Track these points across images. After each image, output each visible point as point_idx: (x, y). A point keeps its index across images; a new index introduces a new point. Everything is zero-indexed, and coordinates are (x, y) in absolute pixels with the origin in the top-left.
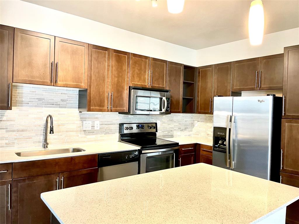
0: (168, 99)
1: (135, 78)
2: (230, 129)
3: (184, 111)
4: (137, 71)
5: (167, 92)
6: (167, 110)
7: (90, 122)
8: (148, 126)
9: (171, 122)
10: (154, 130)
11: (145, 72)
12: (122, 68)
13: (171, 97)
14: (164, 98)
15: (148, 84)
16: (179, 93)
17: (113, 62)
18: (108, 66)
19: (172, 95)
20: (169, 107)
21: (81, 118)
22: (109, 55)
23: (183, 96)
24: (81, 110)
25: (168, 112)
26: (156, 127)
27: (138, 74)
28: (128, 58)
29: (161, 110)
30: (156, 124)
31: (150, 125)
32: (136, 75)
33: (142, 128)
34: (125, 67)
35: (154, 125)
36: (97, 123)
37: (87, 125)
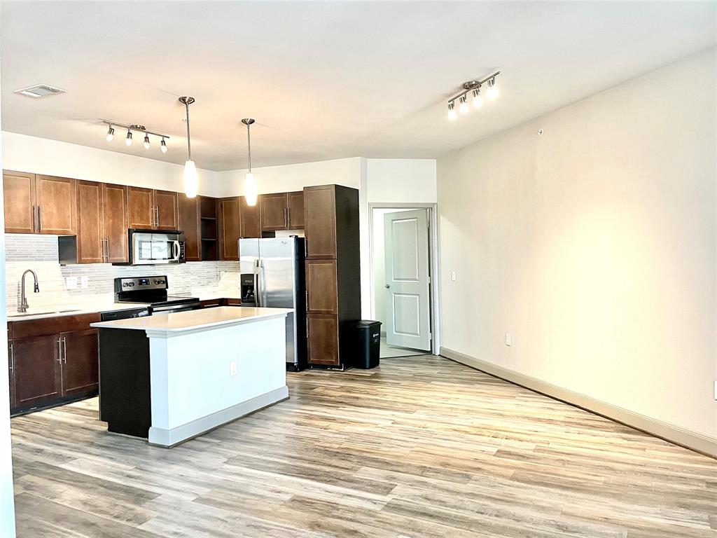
0: (181, 243)
1: (136, 217)
2: (257, 275)
3: (205, 259)
4: (137, 208)
5: (179, 234)
6: (180, 258)
7: (76, 278)
8: (155, 282)
9: (186, 274)
10: (164, 286)
11: (148, 209)
12: (117, 207)
13: (185, 240)
14: (176, 242)
15: (152, 224)
16: (196, 234)
17: (106, 199)
18: (101, 205)
19: (187, 238)
20: (183, 254)
21: (63, 273)
22: (100, 191)
23: (202, 238)
24: (63, 263)
25: (182, 260)
26: (166, 282)
27: (138, 212)
28: (125, 192)
29: (172, 257)
30: (166, 277)
31: (157, 279)
32: (136, 214)
33: (147, 284)
34: (122, 205)
35: (164, 279)
36: (84, 279)
37: (72, 282)
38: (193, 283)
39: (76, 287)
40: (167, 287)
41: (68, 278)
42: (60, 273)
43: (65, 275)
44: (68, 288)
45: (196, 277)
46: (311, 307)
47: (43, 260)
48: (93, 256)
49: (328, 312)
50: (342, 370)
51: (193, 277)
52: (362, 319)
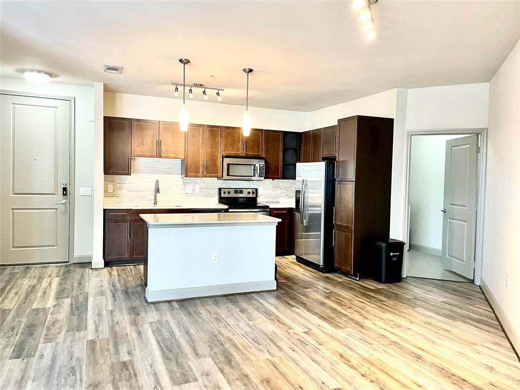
1: (229, 148)
2: (302, 192)
4: (230, 141)
6: (260, 176)
7: (192, 186)
9: (276, 188)
10: (254, 196)
14: (257, 165)
15: (241, 152)
16: (279, 159)
17: (207, 135)
18: (203, 139)
19: (270, 162)
20: (262, 174)
21: (183, 183)
22: (203, 130)
23: (284, 162)
24: (183, 176)
26: (256, 193)
28: (221, 130)
29: (254, 175)
30: (256, 189)
32: (229, 145)
33: (241, 193)
34: (218, 139)
35: (254, 191)
36: (197, 187)
37: (189, 188)
38: (281, 195)
39: (191, 192)
40: (257, 196)
41: (186, 186)
42: (181, 183)
43: (185, 184)
44: (186, 192)
45: (285, 191)
46: (337, 221)
47: (171, 174)
48: (196, 173)
49: (347, 227)
50: (358, 279)
51: (281, 191)
52: (390, 238)
